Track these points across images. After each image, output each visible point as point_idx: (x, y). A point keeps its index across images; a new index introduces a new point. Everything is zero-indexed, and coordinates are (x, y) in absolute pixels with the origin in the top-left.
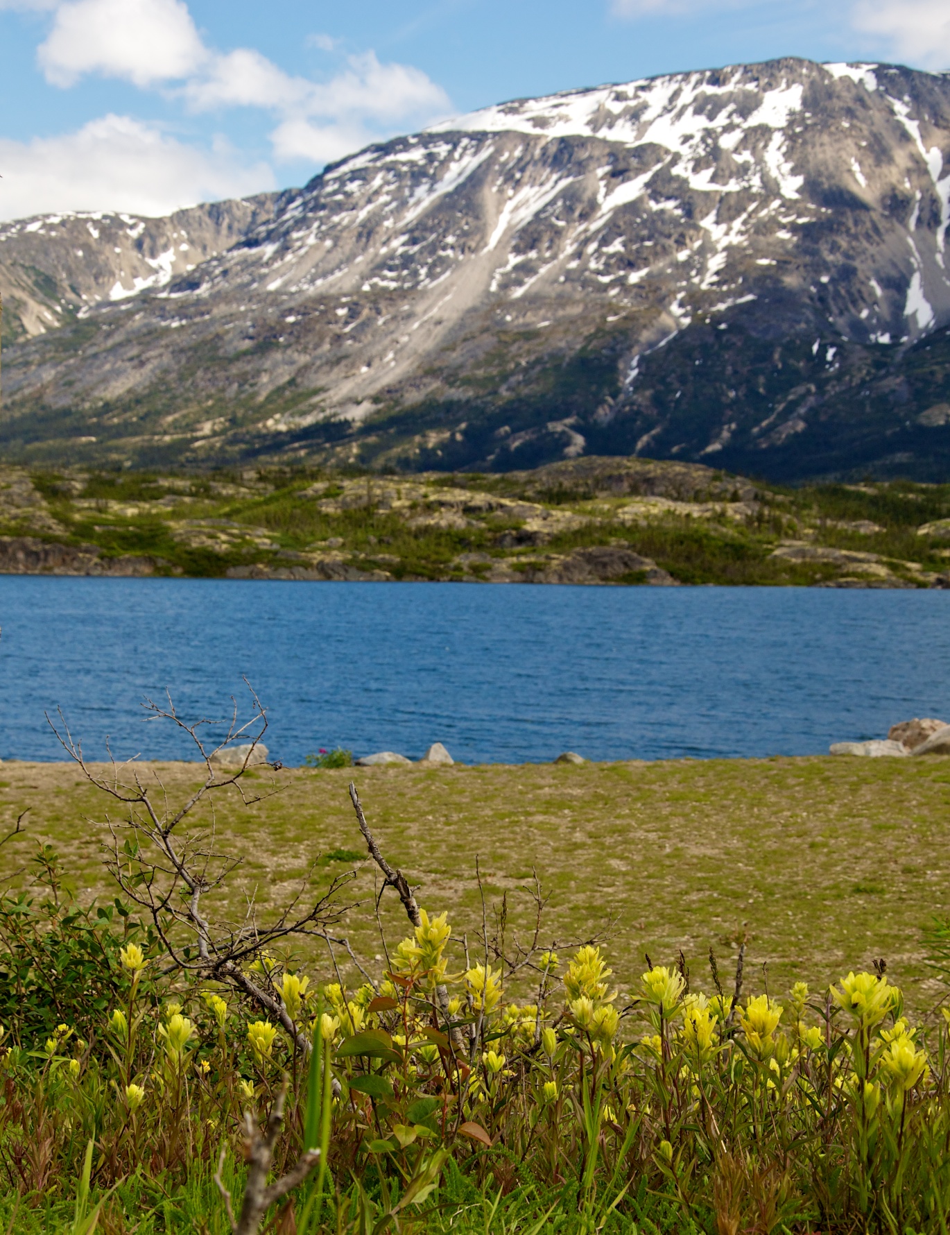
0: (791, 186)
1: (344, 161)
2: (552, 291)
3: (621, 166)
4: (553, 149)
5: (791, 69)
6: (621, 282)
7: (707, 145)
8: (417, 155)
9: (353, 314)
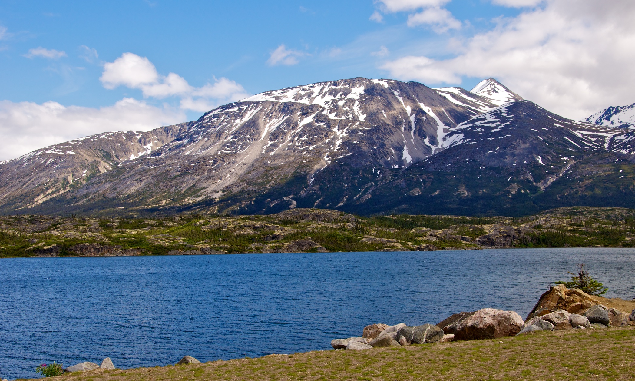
0: (362, 118)
1: (211, 112)
2: (283, 153)
3: (305, 111)
4: (282, 107)
5: (360, 81)
6: (307, 149)
7: (334, 105)
8: (236, 109)
9: (215, 162)
